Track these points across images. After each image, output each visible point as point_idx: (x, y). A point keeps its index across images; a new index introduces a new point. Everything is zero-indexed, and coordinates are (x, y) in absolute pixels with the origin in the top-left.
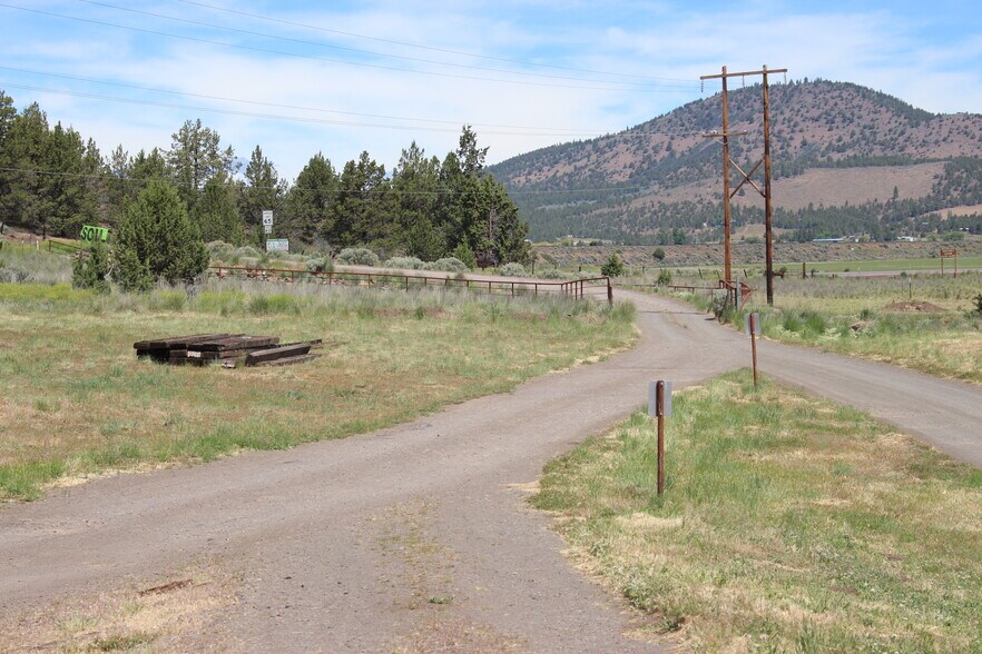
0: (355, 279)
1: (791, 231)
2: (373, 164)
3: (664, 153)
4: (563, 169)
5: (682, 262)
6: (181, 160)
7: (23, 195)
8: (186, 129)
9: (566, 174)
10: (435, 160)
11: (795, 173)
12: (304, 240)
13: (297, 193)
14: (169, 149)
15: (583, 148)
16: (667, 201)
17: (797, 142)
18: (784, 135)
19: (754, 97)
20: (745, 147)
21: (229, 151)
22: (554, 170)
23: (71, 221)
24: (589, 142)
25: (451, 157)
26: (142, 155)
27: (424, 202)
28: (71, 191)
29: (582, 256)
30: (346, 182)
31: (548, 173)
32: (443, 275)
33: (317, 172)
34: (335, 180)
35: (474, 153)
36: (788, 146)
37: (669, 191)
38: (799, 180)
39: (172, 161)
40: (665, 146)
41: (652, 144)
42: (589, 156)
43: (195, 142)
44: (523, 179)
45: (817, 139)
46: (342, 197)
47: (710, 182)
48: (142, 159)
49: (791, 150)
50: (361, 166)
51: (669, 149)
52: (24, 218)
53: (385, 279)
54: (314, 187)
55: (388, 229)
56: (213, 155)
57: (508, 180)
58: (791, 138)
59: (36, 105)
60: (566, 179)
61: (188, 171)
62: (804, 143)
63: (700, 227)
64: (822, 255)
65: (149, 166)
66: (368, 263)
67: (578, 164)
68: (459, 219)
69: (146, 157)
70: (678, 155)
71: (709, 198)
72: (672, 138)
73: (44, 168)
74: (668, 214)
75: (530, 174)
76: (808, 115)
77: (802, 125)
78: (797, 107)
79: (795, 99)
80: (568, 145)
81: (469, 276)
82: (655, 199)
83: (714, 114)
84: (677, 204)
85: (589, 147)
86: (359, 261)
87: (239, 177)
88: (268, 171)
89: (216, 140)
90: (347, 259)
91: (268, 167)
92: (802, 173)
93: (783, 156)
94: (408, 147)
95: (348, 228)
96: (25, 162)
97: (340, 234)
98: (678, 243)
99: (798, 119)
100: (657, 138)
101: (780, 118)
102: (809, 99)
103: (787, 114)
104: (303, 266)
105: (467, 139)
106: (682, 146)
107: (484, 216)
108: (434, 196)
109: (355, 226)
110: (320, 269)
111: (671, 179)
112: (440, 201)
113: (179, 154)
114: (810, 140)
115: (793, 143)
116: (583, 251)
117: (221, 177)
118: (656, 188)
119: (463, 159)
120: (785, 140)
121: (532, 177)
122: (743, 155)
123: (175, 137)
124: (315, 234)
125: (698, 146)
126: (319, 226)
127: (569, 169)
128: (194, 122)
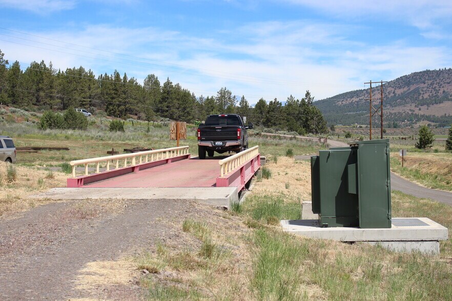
0: (267, 137)
1: (438, 123)
2: (278, 102)
3: (392, 94)
4: (355, 99)
5: (392, 134)
6: (219, 99)
7: (174, 110)
8: (221, 90)
9: (356, 101)
10: (298, 101)
11: (440, 103)
12: (256, 125)
13: (255, 110)
14: (216, 96)
15: (362, 92)
16: (393, 112)
17: (441, 91)
18: (437, 88)
19: (426, 75)
20: (422, 93)
21: (234, 97)
22: (352, 100)
23: (188, 118)
24: (364, 90)
25: (303, 100)
26: (208, 97)
27: (294, 114)
28: (188, 110)
29: (357, 131)
30: (270, 107)
31: (349, 101)
32: (290, 136)
33: (261, 103)
34: (267, 107)
35: (310, 98)
36: (438, 92)
37: (394, 108)
38: (441, 105)
39: (217, 100)
40: (393, 91)
41: (388, 91)
42: (364, 95)
43: (224, 94)
44: (340, 103)
45: (449, 90)
46: (268, 112)
47: (408, 105)
48: (208, 99)
49: (439, 94)
50: (274, 102)
51: (394, 93)
52: (175, 117)
53: (275, 137)
54: (260, 109)
55: (282, 122)
56: (230, 98)
57: (335, 103)
58: (439, 90)
59: (178, 84)
60: (356, 103)
61: (222, 103)
62: (444, 92)
63: (404, 121)
64: (443, 133)
65: (210, 101)
66: (272, 132)
67: (361, 98)
68: (304, 119)
69: (209, 98)
70: (397, 95)
71: (408, 111)
72: (395, 89)
73: (180, 102)
74: (393, 116)
75: (343, 101)
76: (446, 81)
77: (443, 85)
78: (442, 78)
79: (441, 75)
80: (357, 91)
81: (297, 137)
82: (388, 111)
83: (411, 80)
84: (396, 113)
85: (365, 92)
86: (269, 132)
87: (238, 105)
88: (246, 103)
89: (231, 94)
90: (266, 131)
91: (246, 102)
92: (442, 102)
93: (436, 96)
94: (289, 97)
95: (270, 121)
96: (175, 101)
97: (268, 123)
98: (395, 127)
99: (442, 83)
100: (389, 89)
101: (435, 82)
102: (446, 76)
103: (438, 81)
104: (253, 133)
105: (308, 94)
106: (399, 92)
107: (312, 118)
108: (297, 112)
109: (272, 121)
110: (257, 134)
111: (394, 103)
112: (299, 113)
113: (219, 98)
114: (446, 90)
115: (440, 92)
116: (357, 129)
117: (232, 105)
118: (389, 107)
119: (306, 101)
120: (437, 90)
121: (344, 102)
122: (421, 95)
123: (218, 92)
124: (260, 123)
125: (405, 92)
126: (261, 121)
127: (357, 99)
128: (224, 88)
